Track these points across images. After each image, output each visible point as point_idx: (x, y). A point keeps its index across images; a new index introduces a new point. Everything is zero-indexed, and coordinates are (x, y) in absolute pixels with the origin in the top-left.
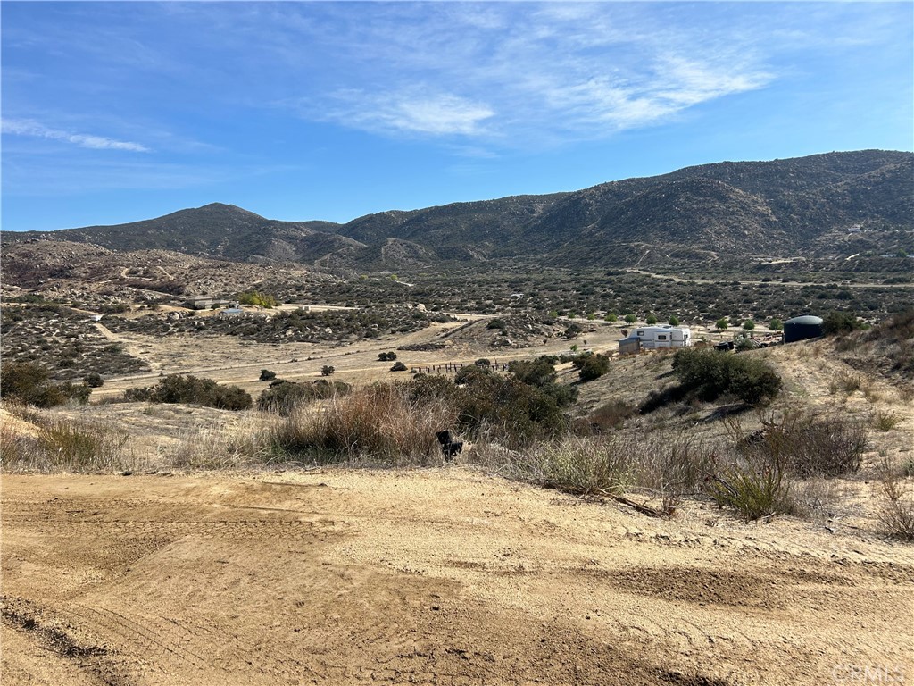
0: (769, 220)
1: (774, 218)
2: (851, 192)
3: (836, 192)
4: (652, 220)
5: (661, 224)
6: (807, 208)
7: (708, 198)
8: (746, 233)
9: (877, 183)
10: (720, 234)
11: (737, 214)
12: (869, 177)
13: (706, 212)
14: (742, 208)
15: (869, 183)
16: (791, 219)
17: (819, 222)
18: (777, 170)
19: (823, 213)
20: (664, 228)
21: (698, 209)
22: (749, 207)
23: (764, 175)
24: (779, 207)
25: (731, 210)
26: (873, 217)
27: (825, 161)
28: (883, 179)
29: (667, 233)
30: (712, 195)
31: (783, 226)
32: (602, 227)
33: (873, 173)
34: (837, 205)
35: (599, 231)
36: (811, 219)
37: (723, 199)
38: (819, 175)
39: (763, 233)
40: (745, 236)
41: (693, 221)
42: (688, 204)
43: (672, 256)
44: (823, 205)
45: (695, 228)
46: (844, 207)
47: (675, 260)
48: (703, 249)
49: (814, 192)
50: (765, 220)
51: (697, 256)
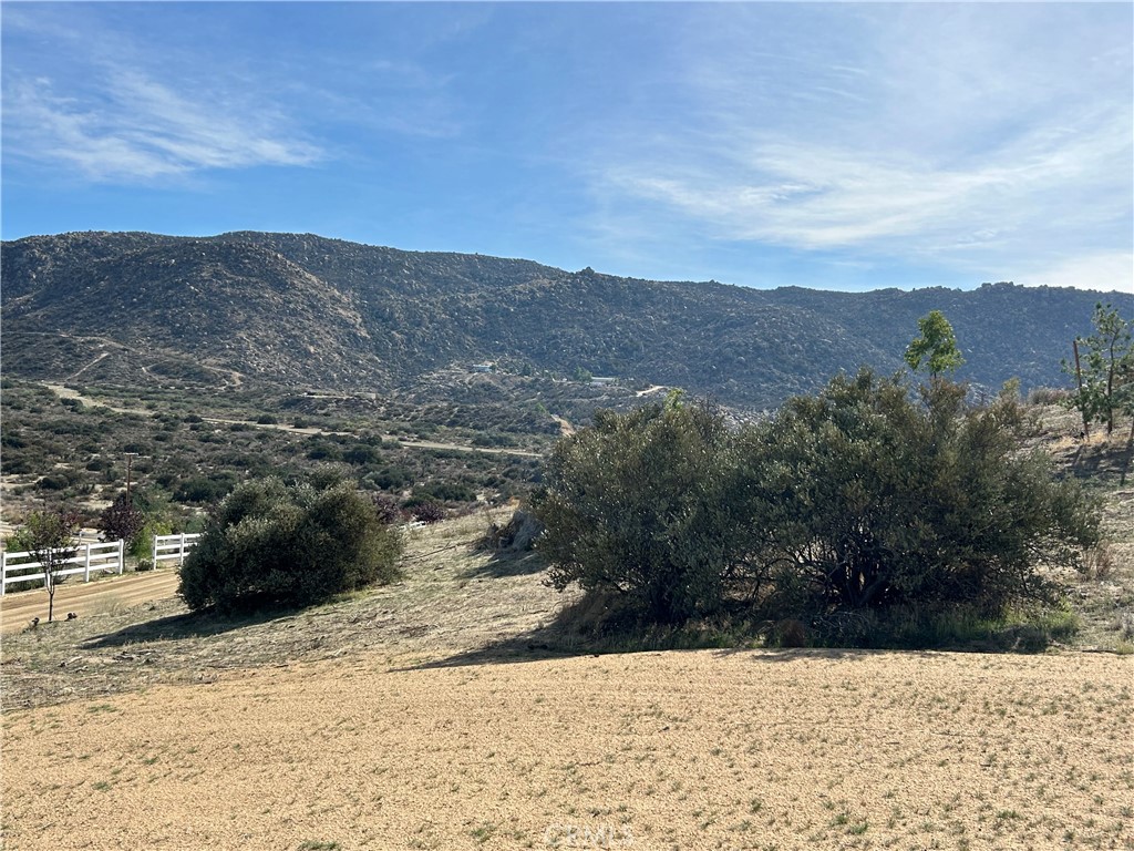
0: (355, 335)
1: (364, 333)
2: (487, 311)
3: (465, 306)
4: (142, 302)
5: (157, 312)
6: (419, 325)
7: (253, 280)
8: (312, 349)
9: (523, 304)
10: (264, 345)
11: (301, 315)
12: (514, 292)
13: (246, 302)
14: (313, 307)
15: (512, 302)
16: (392, 339)
17: (435, 351)
18: (385, 260)
19: (441, 337)
20: (163, 320)
21: (233, 296)
22: (324, 306)
23: (363, 264)
24: (376, 315)
25: (291, 306)
26: (512, 354)
27: (459, 263)
28: (533, 298)
29: (166, 330)
30: (261, 276)
31: (377, 348)
32: (42, 302)
33: (520, 287)
34: (464, 326)
35: (35, 309)
36: (422, 344)
37: (280, 285)
38: (446, 281)
39: (340, 354)
40: (308, 354)
41: (219, 316)
42: (216, 283)
43: (154, 370)
44: (443, 324)
45: (219, 328)
46: (474, 333)
47: (157, 378)
48: (224, 366)
49: (434, 300)
50: (349, 334)
51: (202, 376)
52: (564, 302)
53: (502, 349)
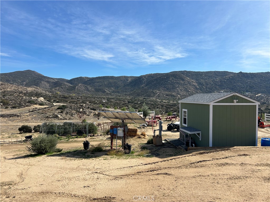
0: (196, 87)
1: (198, 87)
2: (220, 81)
3: (216, 81)
4: (161, 84)
5: (164, 86)
6: (208, 85)
7: (179, 79)
8: (190, 90)
9: (228, 79)
10: (181, 90)
11: (187, 85)
12: (226, 77)
13: (178, 83)
14: (189, 83)
15: (225, 79)
16: (203, 88)
17: (211, 89)
18: (199, 74)
19: (212, 87)
20: (165, 87)
21: (176, 82)
22: (191, 83)
23: (196, 75)
24: (200, 84)
25: (185, 83)
26: (226, 89)
27: (213, 73)
28: (230, 78)
29: (166, 89)
30: (180, 79)
31: (201, 89)
32: (146, 86)
33: (227, 76)
34: (216, 85)
35: (145, 87)
36: (209, 88)
37: (183, 80)
38: (211, 76)
39: (194, 91)
40: (189, 91)
41: (174, 86)
42: (173, 81)
43: (166, 95)
44: (212, 84)
45: (174, 88)
46: (218, 86)
47: (167, 97)
48: (176, 94)
49: (210, 80)
50: (195, 87)
51: (174, 96)
52: (236, 78)
53: (224, 88)
